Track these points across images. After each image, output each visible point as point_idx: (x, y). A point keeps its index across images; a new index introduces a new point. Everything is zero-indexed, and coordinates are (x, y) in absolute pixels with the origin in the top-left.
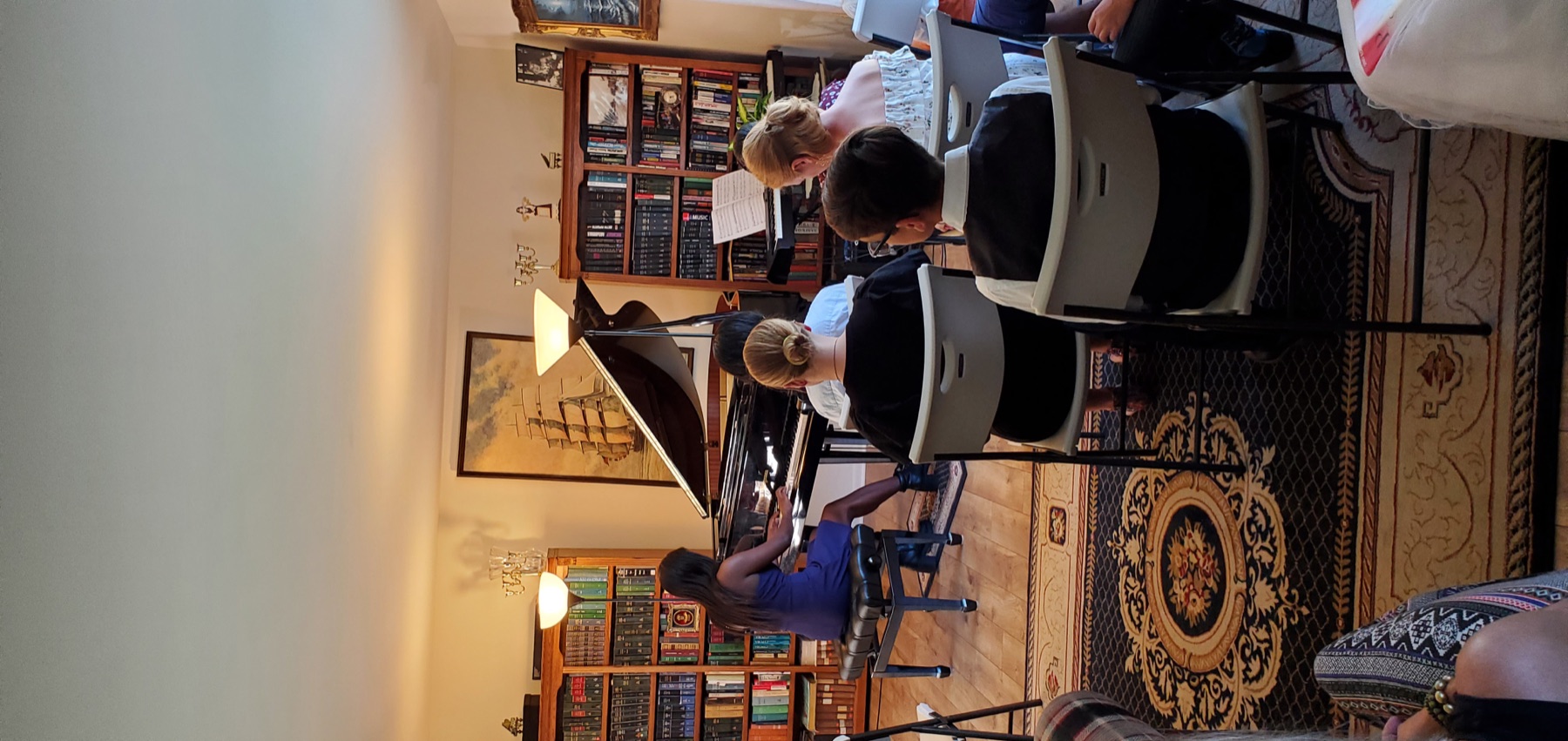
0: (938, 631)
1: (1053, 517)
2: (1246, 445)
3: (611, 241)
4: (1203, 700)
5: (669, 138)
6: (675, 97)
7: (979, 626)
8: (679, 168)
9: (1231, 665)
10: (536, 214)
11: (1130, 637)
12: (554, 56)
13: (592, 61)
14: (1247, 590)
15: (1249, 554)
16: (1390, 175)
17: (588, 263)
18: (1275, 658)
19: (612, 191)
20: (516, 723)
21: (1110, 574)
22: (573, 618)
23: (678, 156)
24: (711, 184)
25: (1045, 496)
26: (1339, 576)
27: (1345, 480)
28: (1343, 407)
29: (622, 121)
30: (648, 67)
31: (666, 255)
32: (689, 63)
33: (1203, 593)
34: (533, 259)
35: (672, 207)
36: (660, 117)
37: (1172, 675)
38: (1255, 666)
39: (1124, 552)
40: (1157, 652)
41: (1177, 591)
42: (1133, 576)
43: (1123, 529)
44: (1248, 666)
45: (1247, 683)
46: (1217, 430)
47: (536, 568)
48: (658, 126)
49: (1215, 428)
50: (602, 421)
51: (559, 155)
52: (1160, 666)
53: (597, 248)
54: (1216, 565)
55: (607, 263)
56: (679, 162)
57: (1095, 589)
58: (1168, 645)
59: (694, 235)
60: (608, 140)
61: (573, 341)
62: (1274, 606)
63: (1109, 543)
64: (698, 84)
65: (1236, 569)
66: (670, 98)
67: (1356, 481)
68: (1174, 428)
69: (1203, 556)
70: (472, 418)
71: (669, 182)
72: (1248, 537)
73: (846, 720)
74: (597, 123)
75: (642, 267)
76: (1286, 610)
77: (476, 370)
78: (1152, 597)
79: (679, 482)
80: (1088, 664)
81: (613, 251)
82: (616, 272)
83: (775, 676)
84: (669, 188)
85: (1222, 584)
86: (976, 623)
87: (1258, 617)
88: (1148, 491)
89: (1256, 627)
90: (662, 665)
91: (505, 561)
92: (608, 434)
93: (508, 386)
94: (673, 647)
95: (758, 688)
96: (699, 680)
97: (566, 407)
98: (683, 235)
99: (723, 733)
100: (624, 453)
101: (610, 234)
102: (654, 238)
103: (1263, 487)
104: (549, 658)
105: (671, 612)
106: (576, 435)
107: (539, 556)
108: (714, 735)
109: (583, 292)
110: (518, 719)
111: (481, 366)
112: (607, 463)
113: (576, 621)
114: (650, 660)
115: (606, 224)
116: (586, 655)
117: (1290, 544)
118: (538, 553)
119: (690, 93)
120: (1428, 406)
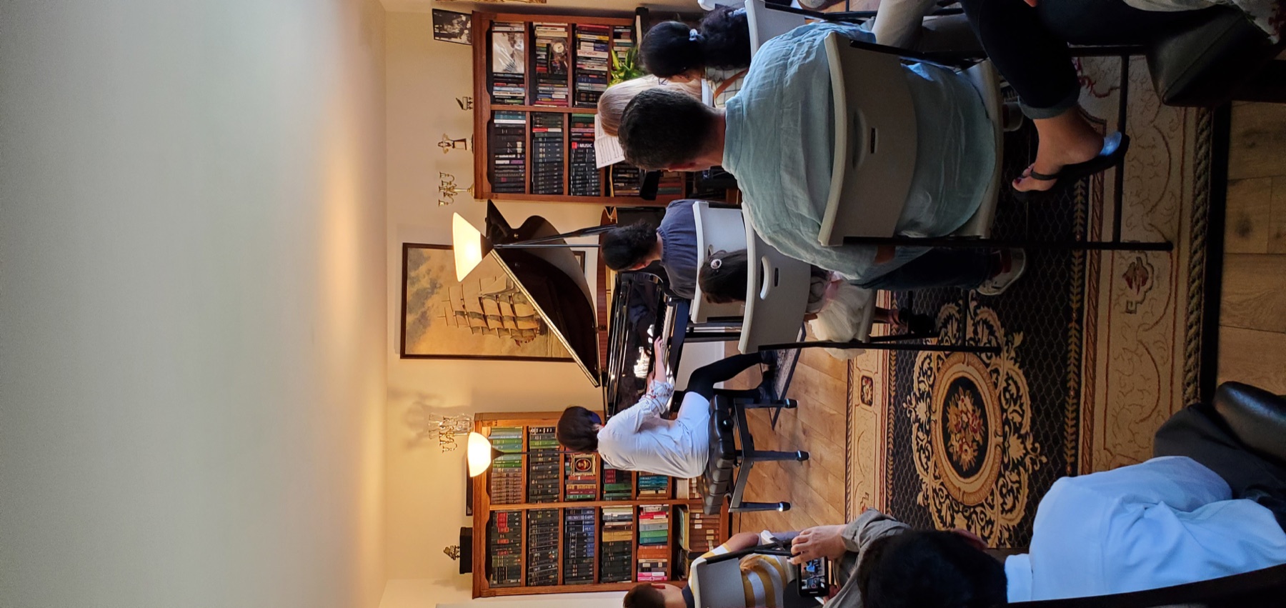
0: (781, 471)
1: (864, 384)
2: (1002, 331)
3: (515, 167)
4: (973, 527)
5: (558, 81)
6: (563, 47)
7: (811, 469)
8: (567, 106)
9: (993, 500)
10: (454, 147)
11: (920, 478)
12: (464, 18)
13: (494, 21)
14: (1003, 443)
15: (1005, 414)
16: (1103, 123)
17: (496, 185)
18: (1024, 495)
19: (514, 126)
20: (455, 550)
21: (906, 429)
22: (496, 467)
23: (567, 96)
24: (594, 118)
25: (857, 368)
26: (1067, 433)
27: (1072, 360)
28: (1070, 303)
29: (520, 68)
30: (540, 24)
31: (559, 177)
32: (574, 20)
33: (972, 445)
34: (453, 185)
35: (563, 138)
36: (551, 64)
37: (950, 507)
38: (1010, 500)
39: (916, 412)
40: (940, 489)
41: (954, 443)
42: (922, 431)
43: (915, 394)
44: (1004, 501)
45: (1004, 514)
46: (981, 319)
47: (466, 429)
48: (550, 72)
49: (980, 317)
50: (514, 312)
51: (470, 98)
52: (942, 501)
53: (503, 173)
54: (981, 423)
55: (513, 185)
56: (567, 101)
57: (894, 440)
58: (947, 484)
59: (581, 160)
60: (510, 85)
61: (486, 250)
62: (1022, 456)
63: (904, 405)
64: (580, 36)
65: (996, 426)
66: (558, 48)
67: (1079, 360)
68: (950, 317)
69: (972, 416)
70: (410, 313)
71: (560, 118)
72: (1004, 402)
73: (713, 541)
74: (500, 71)
75: (540, 188)
76: (1031, 459)
77: (411, 274)
78: (936, 448)
79: (575, 359)
80: (890, 498)
81: (517, 175)
82: (520, 192)
83: (657, 508)
84: (560, 123)
85: (985, 438)
86: (809, 465)
87: (1011, 463)
88: (932, 365)
89: (1010, 472)
90: (567, 501)
91: (441, 424)
92: (519, 322)
93: (438, 286)
94: (576, 487)
95: (643, 517)
96: (597, 513)
97: (484, 302)
98: (572, 161)
99: (617, 553)
100: (531, 336)
101: (514, 162)
102: (549, 163)
103: (1014, 365)
104: (479, 499)
105: (573, 460)
106: (493, 324)
107: (468, 419)
108: (610, 555)
109: (492, 210)
110: (455, 547)
111: (415, 270)
112: (519, 345)
113: (499, 469)
114: (558, 498)
115: (510, 154)
116: (507, 496)
117: (1034, 408)
118: (467, 417)
119: (574, 44)
120: (1129, 304)
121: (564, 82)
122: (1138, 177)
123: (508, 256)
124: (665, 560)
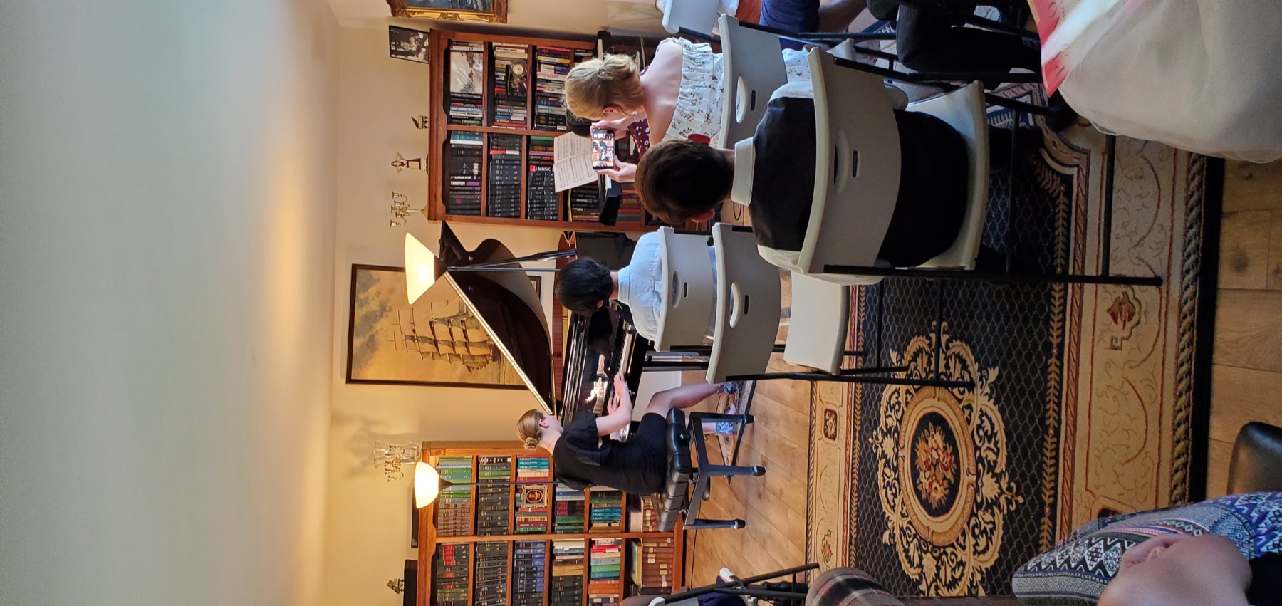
1: (827, 417)
2: (976, 366)
3: (471, 188)
4: (943, 568)
6: (523, 69)
7: (770, 503)
8: (526, 128)
9: (964, 541)
10: (408, 167)
11: (886, 516)
12: (421, 36)
13: (453, 40)
14: (977, 482)
15: (978, 453)
16: (1087, 153)
17: (450, 207)
18: (998, 536)
19: (471, 147)
20: (399, 583)
21: (871, 465)
22: (444, 498)
23: (526, 118)
24: (553, 141)
25: (821, 400)
26: (1046, 472)
27: (1052, 396)
28: (1050, 338)
29: (479, 89)
30: (500, 44)
31: (516, 200)
32: (534, 41)
33: (943, 483)
34: (406, 205)
35: (521, 161)
36: (510, 86)
37: (919, 547)
38: (982, 542)
39: (882, 447)
40: (907, 528)
41: (923, 480)
42: (889, 467)
43: (881, 429)
44: (977, 542)
45: (977, 555)
46: (954, 353)
47: (412, 458)
48: (509, 93)
49: (952, 351)
50: (466, 337)
51: (426, 118)
52: (910, 540)
53: (459, 195)
54: (953, 460)
55: (468, 207)
56: (526, 124)
57: (859, 476)
58: (916, 523)
59: (539, 184)
60: (467, 105)
61: (439, 273)
62: (997, 495)
63: (870, 440)
64: (541, 58)
65: (969, 465)
66: (518, 70)
67: (1059, 397)
68: (921, 350)
69: (943, 453)
70: (358, 335)
71: (518, 140)
72: (977, 440)
73: (666, 575)
74: (458, 91)
75: (497, 211)
76: (1006, 498)
77: (360, 296)
78: (904, 485)
79: (528, 386)
80: (854, 536)
81: (473, 197)
82: (475, 215)
83: (609, 541)
84: (518, 145)
85: (957, 476)
86: (768, 499)
87: (984, 503)
88: (900, 399)
89: (983, 511)
90: (517, 534)
91: (387, 452)
92: (471, 348)
93: (387, 309)
94: (526, 519)
95: (596, 551)
96: (548, 545)
97: (435, 326)
98: (530, 184)
99: (567, 588)
100: (484, 363)
101: (469, 183)
102: (506, 186)
103: (989, 400)
104: (424, 531)
105: (524, 491)
106: (444, 349)
107: (416, 448)
108: (560, 590)
109: (447, 232)
110: (399, 581)
111: (364, 291)
112: (471, 371)
113: (447, 500)
114: (507, 530)
115: (466, 175)
116: (455, 528)
117: (1009, 446)
118: (415, 446)
119: (535, 66)
120: (1114, 340)
121: (523, 104)
122: (1124, 208)
123: (462, 280)
124: (617, 596)
